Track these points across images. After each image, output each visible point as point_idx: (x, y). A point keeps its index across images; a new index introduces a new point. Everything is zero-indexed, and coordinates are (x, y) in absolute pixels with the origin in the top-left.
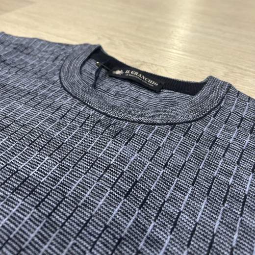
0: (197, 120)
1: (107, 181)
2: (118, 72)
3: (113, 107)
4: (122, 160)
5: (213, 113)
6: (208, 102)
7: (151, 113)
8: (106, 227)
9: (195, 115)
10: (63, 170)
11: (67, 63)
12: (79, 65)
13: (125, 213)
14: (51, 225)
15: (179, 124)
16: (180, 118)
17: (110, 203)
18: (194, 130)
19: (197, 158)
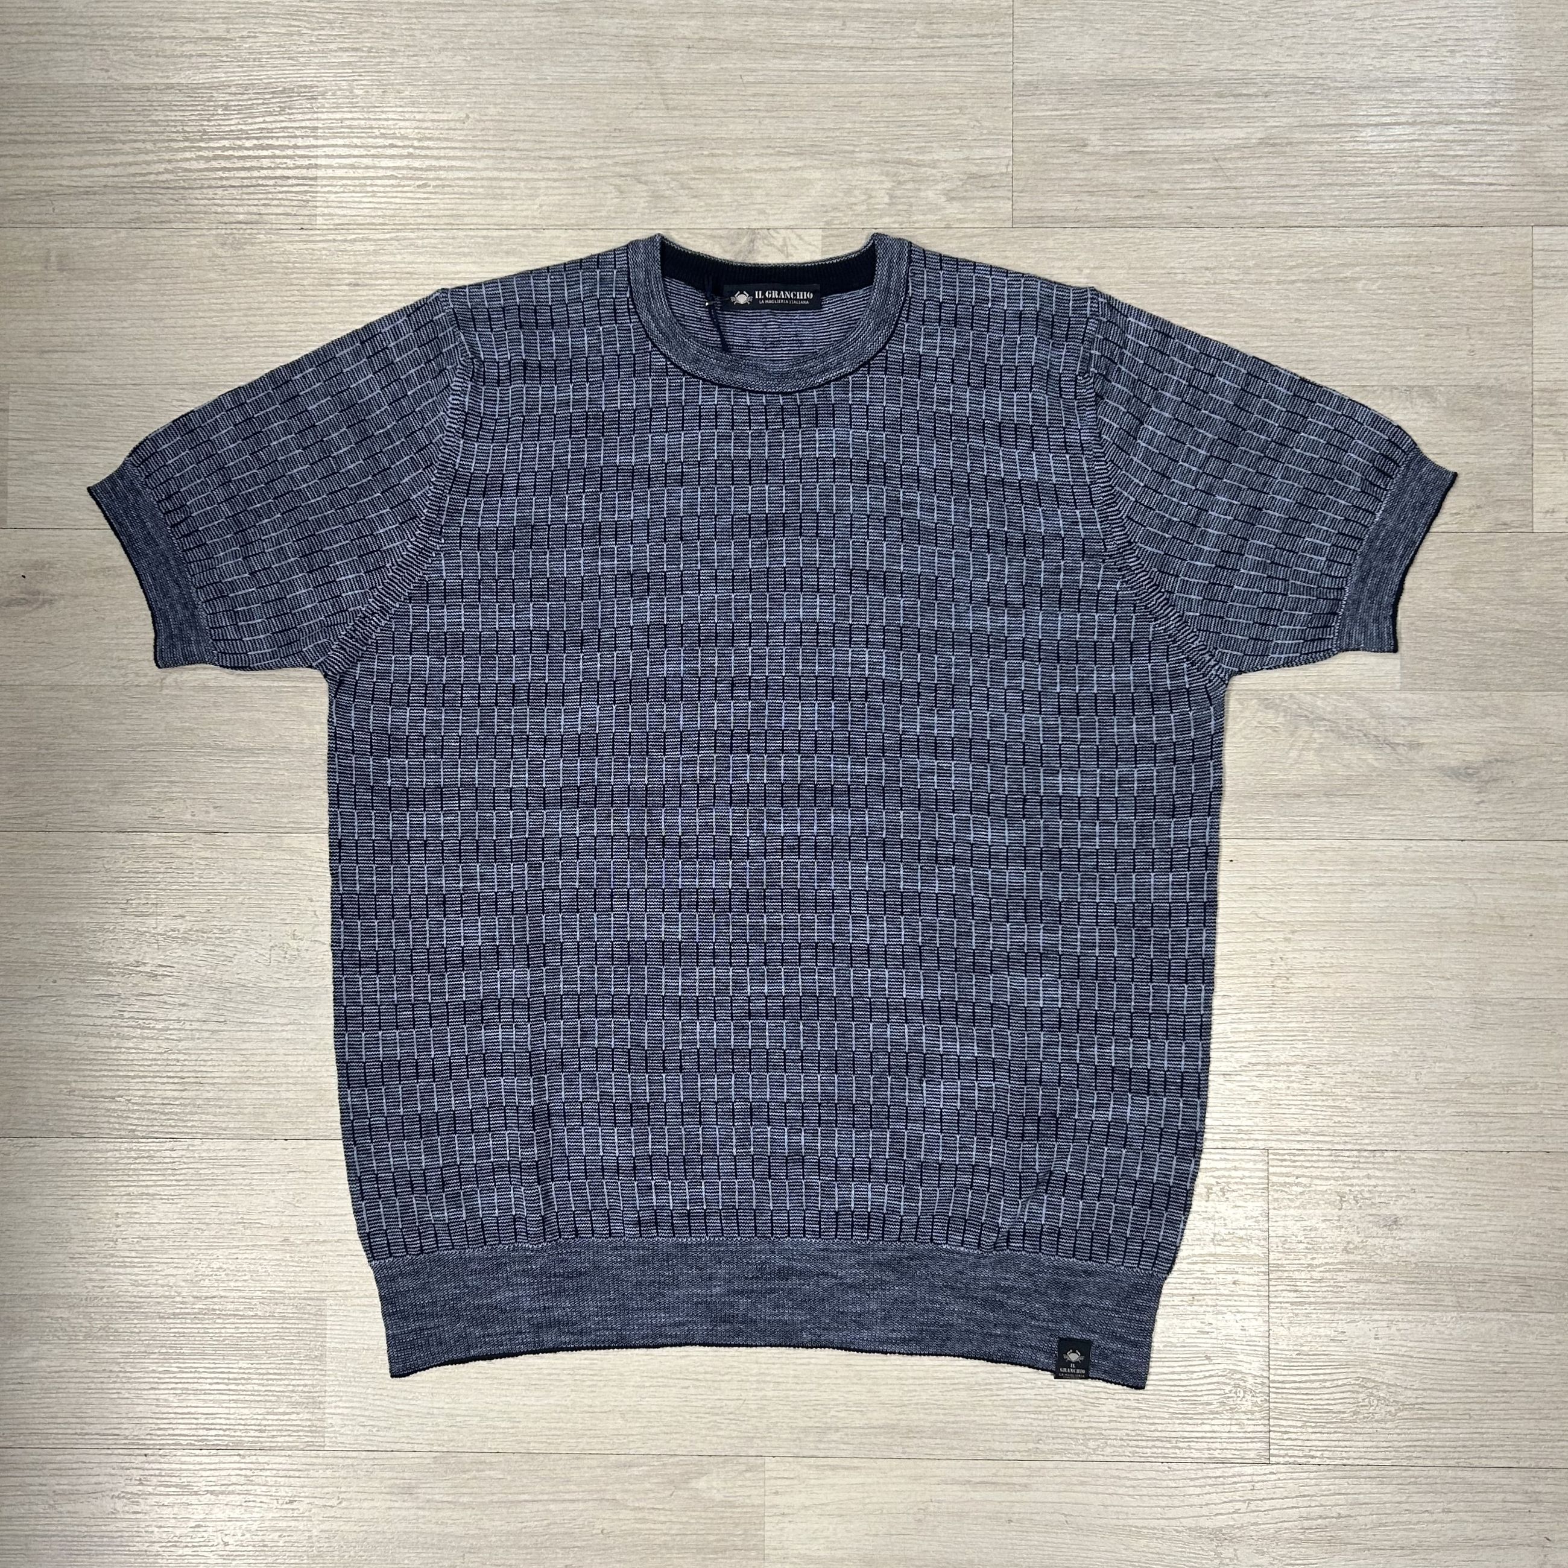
0: (890, 339)
1: (842, 477)
2: (742, 299)
3: (783, 376)
4: (842, 446)
5: (904, 314)
6: (892, 298)
7: (834, 359)
9: (885, 331)
10: (792, 489)
11: (645, 316)
12: (668, 313)
13: (876, 497)
15: (872, 359)
16: (871, 348)
17: (858, 496)
18: (892, 357)
19: (911, 398)
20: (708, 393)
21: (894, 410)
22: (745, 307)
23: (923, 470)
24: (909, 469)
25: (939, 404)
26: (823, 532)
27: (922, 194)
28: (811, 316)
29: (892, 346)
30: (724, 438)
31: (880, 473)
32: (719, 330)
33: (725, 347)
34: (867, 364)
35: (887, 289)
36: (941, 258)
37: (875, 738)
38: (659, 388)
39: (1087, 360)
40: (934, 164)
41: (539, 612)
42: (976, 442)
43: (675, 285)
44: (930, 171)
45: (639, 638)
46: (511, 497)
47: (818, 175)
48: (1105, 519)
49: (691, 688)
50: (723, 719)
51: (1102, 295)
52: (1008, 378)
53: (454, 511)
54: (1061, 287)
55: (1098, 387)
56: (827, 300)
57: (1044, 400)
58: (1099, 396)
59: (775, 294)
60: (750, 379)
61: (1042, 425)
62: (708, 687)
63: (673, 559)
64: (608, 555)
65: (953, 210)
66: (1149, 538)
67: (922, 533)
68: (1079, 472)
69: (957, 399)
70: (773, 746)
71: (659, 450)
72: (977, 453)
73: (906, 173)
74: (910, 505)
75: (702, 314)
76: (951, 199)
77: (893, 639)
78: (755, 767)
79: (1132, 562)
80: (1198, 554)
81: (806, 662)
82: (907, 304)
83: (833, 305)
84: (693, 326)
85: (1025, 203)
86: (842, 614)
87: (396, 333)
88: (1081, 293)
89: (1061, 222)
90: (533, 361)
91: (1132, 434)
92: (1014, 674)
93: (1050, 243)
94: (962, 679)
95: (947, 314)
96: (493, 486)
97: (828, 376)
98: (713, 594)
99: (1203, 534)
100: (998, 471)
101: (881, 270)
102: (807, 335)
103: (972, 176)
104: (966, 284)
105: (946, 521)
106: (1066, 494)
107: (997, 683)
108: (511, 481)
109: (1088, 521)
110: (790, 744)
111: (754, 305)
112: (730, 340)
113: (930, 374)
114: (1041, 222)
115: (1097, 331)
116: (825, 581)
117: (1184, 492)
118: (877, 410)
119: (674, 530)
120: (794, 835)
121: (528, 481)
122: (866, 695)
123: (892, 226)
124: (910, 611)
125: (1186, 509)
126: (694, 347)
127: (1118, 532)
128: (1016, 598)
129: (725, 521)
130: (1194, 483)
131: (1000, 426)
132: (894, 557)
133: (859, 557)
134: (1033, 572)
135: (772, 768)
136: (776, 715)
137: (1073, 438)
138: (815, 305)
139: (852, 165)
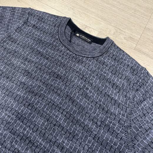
0: (101, 56)
1: (77, 75)
2: (78, 35)
3: (77, 51)
5: (106, 53)
6: (105, 49)
7: (88, 53)
8: (78, 86)
9: (100, 54)
10: (66, 72)
11: (60, 29)
12: (64, 31)
14: (66, 86)
15: (95, 57)
16: (96, 55)
17: (78, 81)
18: (99, 59)
19: (99, 68)
20: (62, 47)
21: (94, 69)
22: (77, 36)
23: (94, 83)
24: (91, 81)
25: (104, 73)
26: (67, 84)
27: (120, 36)
28: (88, 44)
29: (100, 57)
30: (60, 56)
31: (85, 79)
32: (71, 38)
33: (70, 41)
34: (94, 58)
35: (105, 47)
36: (118, 47)
37: (50, 137)
38: (54, 41)
39: (138, 81)
40: (125, 32)
41: (5, 67)
42: (107, 84)
43: (68, 27)
44: (123, 33)
45: (19, 84)
46: (16, 45)
47: (103, 23)
48: (127, 117)
49: (21, 100)
50: (22, 111)
51: (147, 71)
52: (120, 76)
53: (5, 42)
54: (139, 64)
55: (138, 88)
56: (93, 43)
57: (126, 84)
58: (137, 90)
59: (84, 37)
60: (71, 49)
61: (123, 89)
62: (24, 102)
63: (36, 72)
64: (25, 64)
65: (125, 41)
66: (135, 128)
67: (86, 96)
68: (126, 103)
69: (108, 74)
70: (28, 124)
71: (47, 51)
72: (106, 87)
73: (119, 31)
74: (87, 89)
75: (70, 34)
76: (125, 39)
77: (68, 116)
78: (21, 127)
79: (129, 131)
80: (145, 139)
81: (47, 109)
82: (107, 51)
83: (93, 44)
84: (67, 35)
85: (139, 47)
86: (61, 103)
87: (18, 10)
88: (143, 68)
89: (144, 53)
90: (36, 25)
91: (141, 102)
92: (89, 142)
93: (140, 56)
94: (77, 135)
95: (114, 57)
96: (14, 41)
97: (85, 56)
98: (38, 83)
99: (148, 134)
100: (109, 93)
101: (105, 43)
102: (86, 47)
103: (131, 37)
104: (120, 54)
105: (93, 97)
106: (121, 106)
107: (85, 141)
108: (18, 42)
109: (123, 115)
110: (32, 126)
111: (79, 37)
112: (72, 40)
113: (105, 66)
114: (140, 51)
115: (143, 77)
116: (62, 94)
117: (147, 121)
118: (91, 67)
119: (40, 67)
120: (18, 149)
121: (21, 44)
122: (55, 125)
123: (112, 37)
124: (75, 112)
125: (146, 126)
126: (64, 38)
127: (129, 122)
128: (99, 123)
129: (50, 71)
130: (151, 121)
131: (114, 84)
132: (78, 98)
133: (71, 93)
134: (105, 120)
135: (25, 129)
136: (33, 117)
137: (128, 95)
138: (90, 43)
139: (110, 25)
